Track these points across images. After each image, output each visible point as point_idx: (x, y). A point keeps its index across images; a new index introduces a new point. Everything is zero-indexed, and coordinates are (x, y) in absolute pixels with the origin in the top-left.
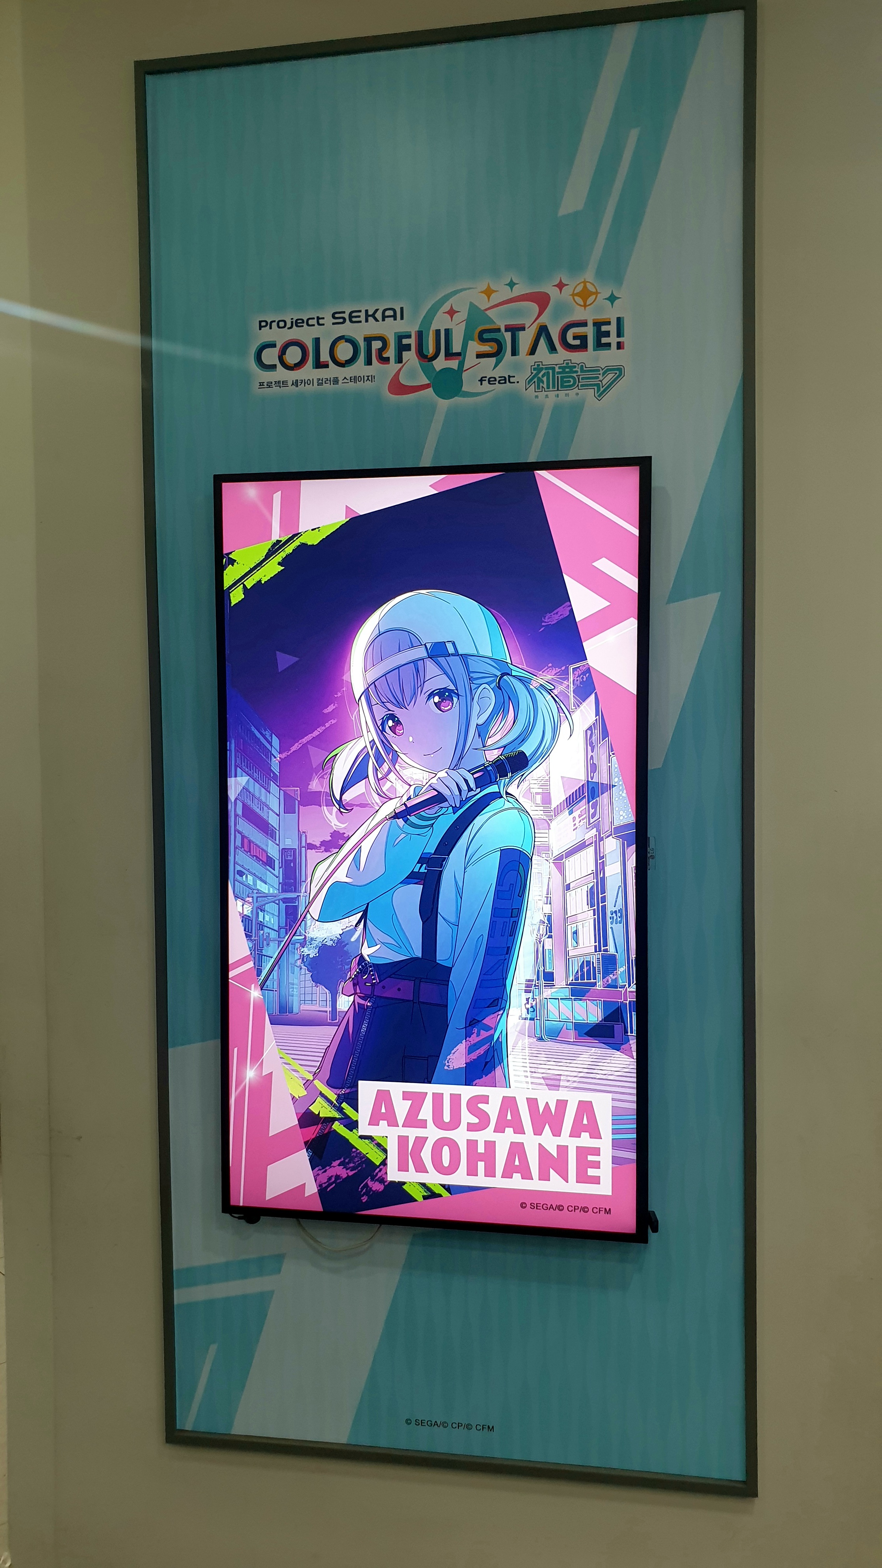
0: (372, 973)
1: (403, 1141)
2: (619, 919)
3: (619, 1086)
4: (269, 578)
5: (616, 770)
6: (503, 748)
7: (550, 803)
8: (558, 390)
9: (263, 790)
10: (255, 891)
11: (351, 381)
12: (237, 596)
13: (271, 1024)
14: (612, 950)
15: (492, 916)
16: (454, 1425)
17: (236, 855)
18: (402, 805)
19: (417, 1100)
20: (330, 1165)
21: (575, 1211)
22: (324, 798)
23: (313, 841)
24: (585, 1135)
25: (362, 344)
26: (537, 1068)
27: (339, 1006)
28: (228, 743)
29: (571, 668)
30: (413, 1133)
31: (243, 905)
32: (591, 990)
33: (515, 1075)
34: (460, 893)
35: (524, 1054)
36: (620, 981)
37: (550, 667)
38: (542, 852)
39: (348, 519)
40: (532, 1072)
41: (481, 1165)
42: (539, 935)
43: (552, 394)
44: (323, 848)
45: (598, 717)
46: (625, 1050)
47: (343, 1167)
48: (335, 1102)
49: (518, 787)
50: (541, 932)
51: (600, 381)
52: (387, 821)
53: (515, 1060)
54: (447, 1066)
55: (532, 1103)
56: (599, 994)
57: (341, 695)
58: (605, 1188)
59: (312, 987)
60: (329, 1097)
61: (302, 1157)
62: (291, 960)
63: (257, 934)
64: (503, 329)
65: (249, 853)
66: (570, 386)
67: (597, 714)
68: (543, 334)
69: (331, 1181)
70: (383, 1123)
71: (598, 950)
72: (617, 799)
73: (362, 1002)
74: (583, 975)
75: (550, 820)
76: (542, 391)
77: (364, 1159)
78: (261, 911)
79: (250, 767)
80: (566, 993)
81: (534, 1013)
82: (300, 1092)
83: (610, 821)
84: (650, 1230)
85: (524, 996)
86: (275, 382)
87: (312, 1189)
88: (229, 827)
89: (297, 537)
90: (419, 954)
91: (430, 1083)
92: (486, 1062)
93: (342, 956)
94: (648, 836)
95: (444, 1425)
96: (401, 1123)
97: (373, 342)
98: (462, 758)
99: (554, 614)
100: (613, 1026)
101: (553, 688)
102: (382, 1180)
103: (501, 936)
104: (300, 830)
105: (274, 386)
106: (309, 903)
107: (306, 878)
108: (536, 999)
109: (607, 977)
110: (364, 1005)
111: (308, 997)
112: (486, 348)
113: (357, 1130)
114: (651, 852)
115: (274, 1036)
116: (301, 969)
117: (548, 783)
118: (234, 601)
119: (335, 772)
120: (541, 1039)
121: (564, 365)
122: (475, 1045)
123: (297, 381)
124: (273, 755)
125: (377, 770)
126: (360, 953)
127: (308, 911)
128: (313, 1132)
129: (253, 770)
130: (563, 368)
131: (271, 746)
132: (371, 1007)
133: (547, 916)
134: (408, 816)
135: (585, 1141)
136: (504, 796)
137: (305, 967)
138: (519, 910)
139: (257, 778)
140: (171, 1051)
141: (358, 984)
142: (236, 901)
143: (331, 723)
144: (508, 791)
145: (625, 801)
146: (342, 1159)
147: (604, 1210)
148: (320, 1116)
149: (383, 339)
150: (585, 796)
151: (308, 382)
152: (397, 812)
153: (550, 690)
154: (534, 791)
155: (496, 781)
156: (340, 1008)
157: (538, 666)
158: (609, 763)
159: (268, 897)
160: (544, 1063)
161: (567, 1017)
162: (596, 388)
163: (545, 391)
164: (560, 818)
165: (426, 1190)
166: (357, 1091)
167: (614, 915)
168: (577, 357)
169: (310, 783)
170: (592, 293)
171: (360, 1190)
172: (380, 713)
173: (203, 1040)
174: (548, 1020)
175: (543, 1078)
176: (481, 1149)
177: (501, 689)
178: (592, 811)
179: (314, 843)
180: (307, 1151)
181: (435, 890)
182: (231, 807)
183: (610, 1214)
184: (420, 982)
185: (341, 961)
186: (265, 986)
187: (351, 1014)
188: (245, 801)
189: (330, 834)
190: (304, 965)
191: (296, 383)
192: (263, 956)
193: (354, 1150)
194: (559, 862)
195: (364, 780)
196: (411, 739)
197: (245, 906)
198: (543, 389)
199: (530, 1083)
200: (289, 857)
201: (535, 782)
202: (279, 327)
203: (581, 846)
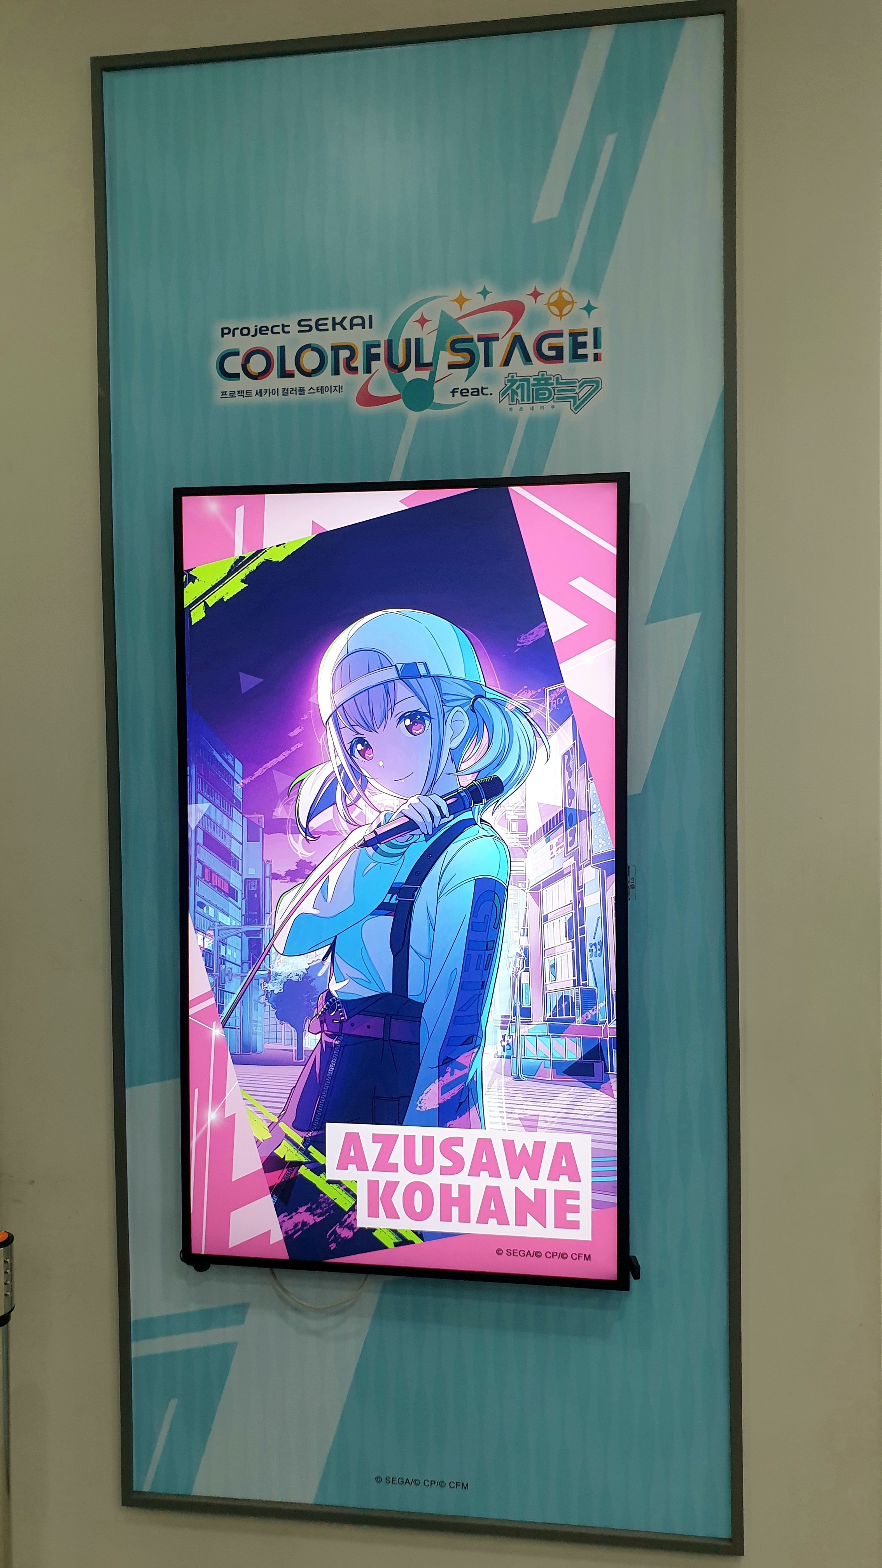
0: (339, 1010)
1: (373, 1185)
2: (598, 952)
3: (599, 1127)
4: (232, 596)
5: (594, 796)
6: (477, 773)
7: (526, 831)
8: (533, 403)
9: (225, 817)
10: (217, 924)
11: (317, 392)
12: (198, 615)
13: (234, 1064)
14: (591, 985)
15: (467, 950)
16: (427, 1483)
17: (197, 886)
18: (372, 832)
19: (388, 1143)
20: (296, 1210)
21: (553, 1257)
22: (290, 825)
23: (278, 871)
24: (564, 1178)
25: (329, 354)
26: (514, 1108)
27: (305, 1045)
28: (188, 768)
29: (548, 690)
30: (383, 1178)
31: (204, 939)
32: (570, 1026)
33: (490, 1116)
34: (432, 926)
35: (500, 1094)
36: (600, 1017)
37: (525, 689)
38: (518, 882)
39: (314, 536)
40: (509, 1113)
41: (455, 1211)
42: (515, 968)
43: (527, 407)
44: (288, 878)
45: (575, 741)
46: (606, 1089)
47: (309, 1213)
48: (301, 1145)
49: (493, 813)
50: (517, 966)
51: (576, 393)
52: (356, 849)
53: (490, 1100)
54: (419, 1107)
55: (509, 1145)
56: (579, 1030)
57: (307, 717)
58: (584, 1234)
59: (277, 1024)
60: (295, 1140)
61: (268, 1202)
62: (255, 997)
63: (219, 970)
64: (476, 339)
65: (210, 884)
66: (544, 399)
67: (574, 738)
68: (518, 344)
69: (296, 1229)
70: (352, 1167)
71: (577, 985)
72: (595, 826)
73: (330, 1040)
74: (561, 1011)
75: (526, 848)
76: (516, 404)
77: (332, 1205)
78: (223, 945)
79: (212, 794)
80: (544, 1029)
81: (510, 1050)
82: (264, 1135)
83: (589, 849)
84: (631, 1276)
85: (500, 1033)
86: (239, 391)
87: (277, 1236)
88: (189, 856)
89: (261, 554)
90: (389, 989)
91: (401, 1124)
92: (460, 1103)
93: (308, 993)
94: (629, 864)
95: (416, 1482)
96: (370, 1167)
97: (341, 352)
98: (435, 784)
99: (529, 635)
100: (593, 1064)
101: (529, 711)
102: (351, 1227)
103: (476, 970)
104: (264, 859)
105: (237, 395)
106: (273, 936)
107: (271, 910)
108: (512, 1036)
109: (586, 1013)
110: (332, 1043)
111: (273, 1036)
112: (458, 359)
113: (325, 1175)
114: (631, 881)
115: (237, 1077)
116: (265, 1005)
117: (525, 809)
118: (195, 620)
119: (301, 798)
120: (517, 1078)
121: (540, 376)
122: (448, 1084)
123: (261, 390)
124: (236, 780)
125: (346, 795)
126: (327, 988)
127: (273, 945)
128: (277, 1177)
129: (215, 796)
130: (538, 380)
131: (234, 771)
132: (339, 1046)
133: (523, 949)
134: (378, 844)
135: (564, 1183)
136: (479, 823)
137: (270, 1004)
138: (495, 943)
139: (219, 805)
140: (128, 1091)
141: (325, 1022)
142: (196, 934)
143: (297, 746)
144: (482, 818)
145: (604, 829)
146: (309, 1205)
147: (583, 1256)
148: (286, 1160)
149: (351, 348)
150: (563, 823)
151: (273, 392)
152: (366, 840)
153: (525, 713)
154: (509, 818)
155: (470, 807)
156: (307, 1046)
157: (514, 688)
158: (588, 789)
159: (230, 930)
160: (521, 1103)
161: (545, 1055)
162: (572, 400)
163: (519, 404)
164: (537, 846)
165: (397, 1237)
166: (325, 1133)
167: (594, 947)
168: (552, 369)
169: (275, 810)
170: (568, 303)
171: (327, 1237)
172: (349, 736)
173: (163, 1078)
174: (525, 1058)
175: (520, 1119)
176: (455, 1194)
177: (475, 712)
178: (570, 839)
179: (279, 873)
180: (272, 1196)
181: (407, 923)
182: (191, 835)
183: (590, 1260)
184: (391, 1018)
185: (308, 997)
186: (227, 1024)
187: (318, 1053)
188: (207, 829)
189: (296, 864)
190: (268, 1001)
191: (260, 393)
192: (225, 992)
193: (321, 1195)
194: (536, 892)
195: (332, 807)
196: (381, 764)
197: (206, 939)
198: (518, 401)
199: (506, 1124)
200: (252, 887)
201: (511, 808)
202: (242, 334)
203: (559, 876)
